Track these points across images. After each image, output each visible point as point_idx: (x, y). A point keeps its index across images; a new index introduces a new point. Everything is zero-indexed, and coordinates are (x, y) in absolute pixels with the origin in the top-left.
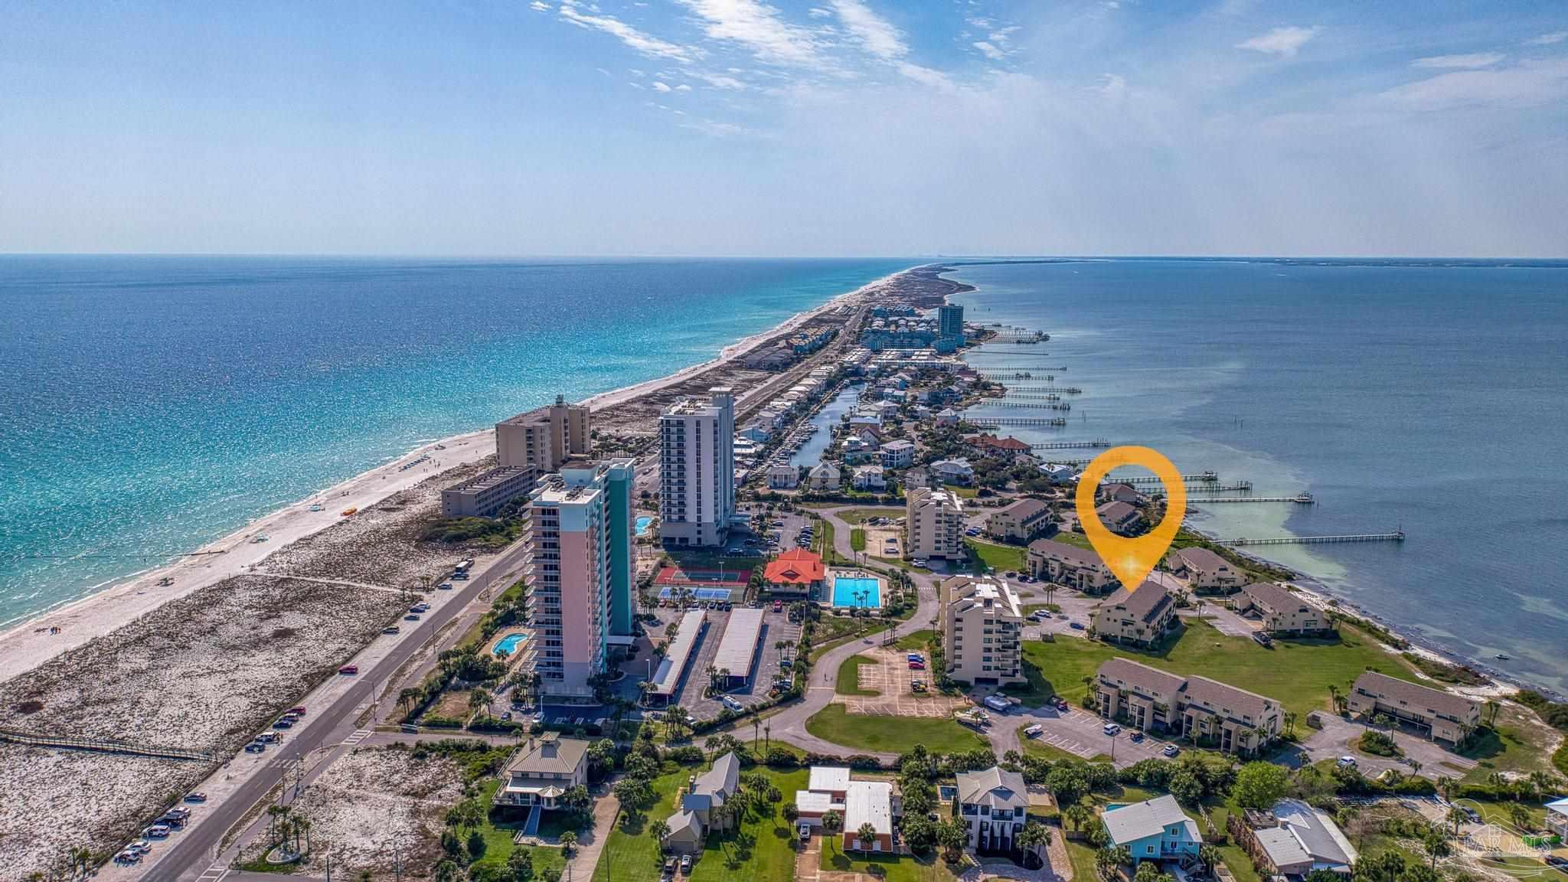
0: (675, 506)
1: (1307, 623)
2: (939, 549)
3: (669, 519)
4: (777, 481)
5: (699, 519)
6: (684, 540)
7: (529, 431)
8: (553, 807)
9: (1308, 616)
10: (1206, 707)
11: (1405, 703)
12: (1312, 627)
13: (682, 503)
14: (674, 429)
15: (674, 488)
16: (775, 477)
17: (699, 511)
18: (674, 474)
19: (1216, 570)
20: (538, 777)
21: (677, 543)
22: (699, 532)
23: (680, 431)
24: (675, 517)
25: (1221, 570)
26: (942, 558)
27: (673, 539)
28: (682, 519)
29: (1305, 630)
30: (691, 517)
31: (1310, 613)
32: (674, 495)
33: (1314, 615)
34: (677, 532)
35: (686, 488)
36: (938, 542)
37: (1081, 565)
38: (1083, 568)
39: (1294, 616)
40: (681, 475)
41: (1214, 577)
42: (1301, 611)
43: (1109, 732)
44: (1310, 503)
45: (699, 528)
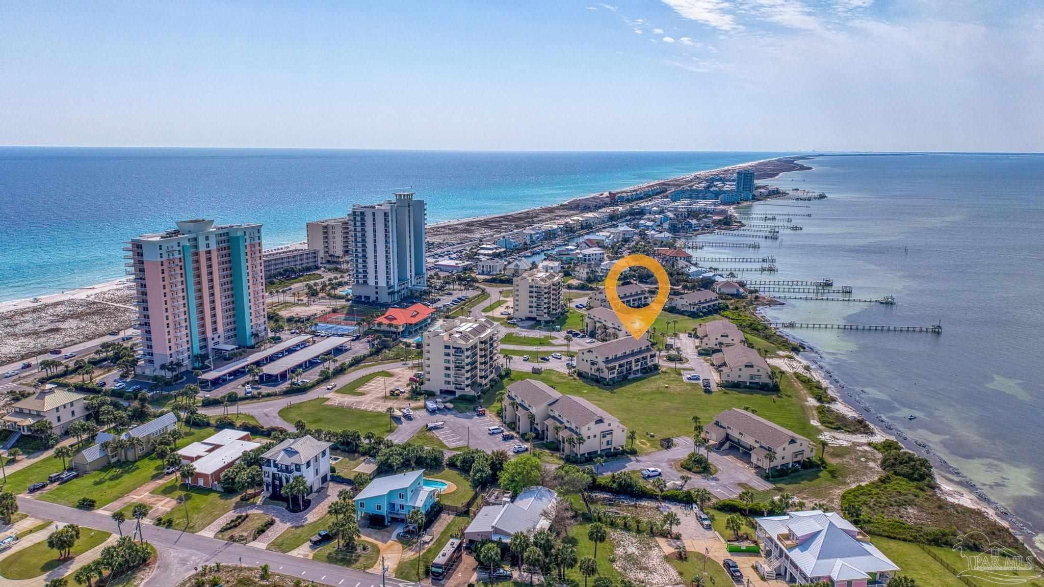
0: (360, 273)
1: (752, 377)
2: (532, 312)
3: (358, 281)
4: (484, 269)
5: (376, 283)
6: (368, 298)
7: (326, 227)
8: (26, 433)
9: (753, 371)
10: (558, 418)
11: (742, 434)
12: (757, 380)
13: (365, 272)
14: (358, 218)
15: (360, 260)
16: (483, 267)
17: (376, 277)
18: (360, 250)
19: (719, 337)
20: (28, 412)
21: (363, 300)
22: (377, 293)
23: (362, 219)
24: (361, 281)
25: (722, 336)
26: (534, 319)
27: (361, 297)
28: (365, 282)
29: (750, 383)
30: (371, 282)
31: (755, 368)
32: (360, 266)
33: (758, 371)
34: (363, 292)
35: (367, 260)
36: (531, 307)
37: (612, 326)
38: (614, 328)
39: (740, 370)
40: (364, 251)
41: (717, 342)
42: (746, 366)
43: (491, 432)
44: (892, 304)
45: (377, 290)
